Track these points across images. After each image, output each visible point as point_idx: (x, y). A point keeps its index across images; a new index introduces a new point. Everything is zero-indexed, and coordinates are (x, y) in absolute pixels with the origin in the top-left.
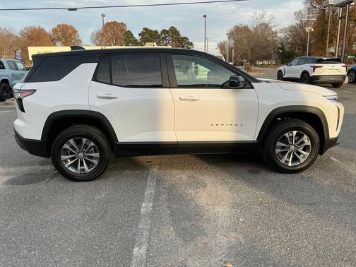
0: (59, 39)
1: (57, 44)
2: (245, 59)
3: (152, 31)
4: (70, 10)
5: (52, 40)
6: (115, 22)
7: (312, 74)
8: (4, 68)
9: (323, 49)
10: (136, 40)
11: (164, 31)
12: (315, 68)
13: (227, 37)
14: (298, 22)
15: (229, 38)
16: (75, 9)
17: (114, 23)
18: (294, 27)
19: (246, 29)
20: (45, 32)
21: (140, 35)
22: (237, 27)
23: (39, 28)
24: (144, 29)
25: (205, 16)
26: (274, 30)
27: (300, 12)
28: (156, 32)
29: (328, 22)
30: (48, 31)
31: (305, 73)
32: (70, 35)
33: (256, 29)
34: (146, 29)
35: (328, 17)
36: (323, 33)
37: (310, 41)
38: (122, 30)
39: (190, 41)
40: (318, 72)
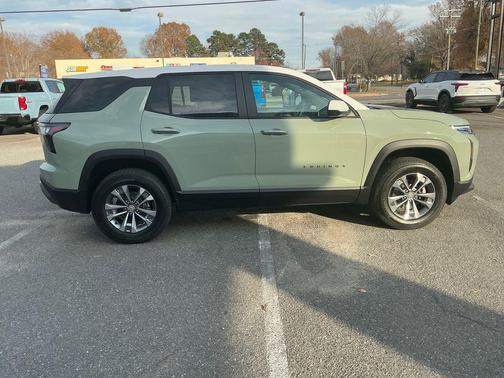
0: (95, 49)
1: (93, 56)
2: (360, 72)
3: (225, 35)
4: (122, 10)
5: (85, 50)
6: (174, 23)
7: (454, 95)
8: (42, 90)
9: (471, 59)
10: (203, 49)
11: (242, 36)
12: (457, 86)
13: (333, 42)
14: (435, 20)
15: (336, 44)
16: (129, 10)
17: (173, 25)
18: (429, 27)
19: (360, 31)
20: (76, 38)
21: (208, 41)
22: (346, 27)
23: (68, 33)
24: (214, 33)
25: (301, 14)
26: (400, 31)
27: (438, 6)
28: (231, 36)
29: (478, 20)
30: (79, 38)
31: (444, 93)
32: (111, 42)
33: (374, 31)
34: (217, 33)
35: (478, 13)
36: (472, 35)
37: (452, 46)
38: (183, 34)
39: (280, 48)
40: (462, 92)
